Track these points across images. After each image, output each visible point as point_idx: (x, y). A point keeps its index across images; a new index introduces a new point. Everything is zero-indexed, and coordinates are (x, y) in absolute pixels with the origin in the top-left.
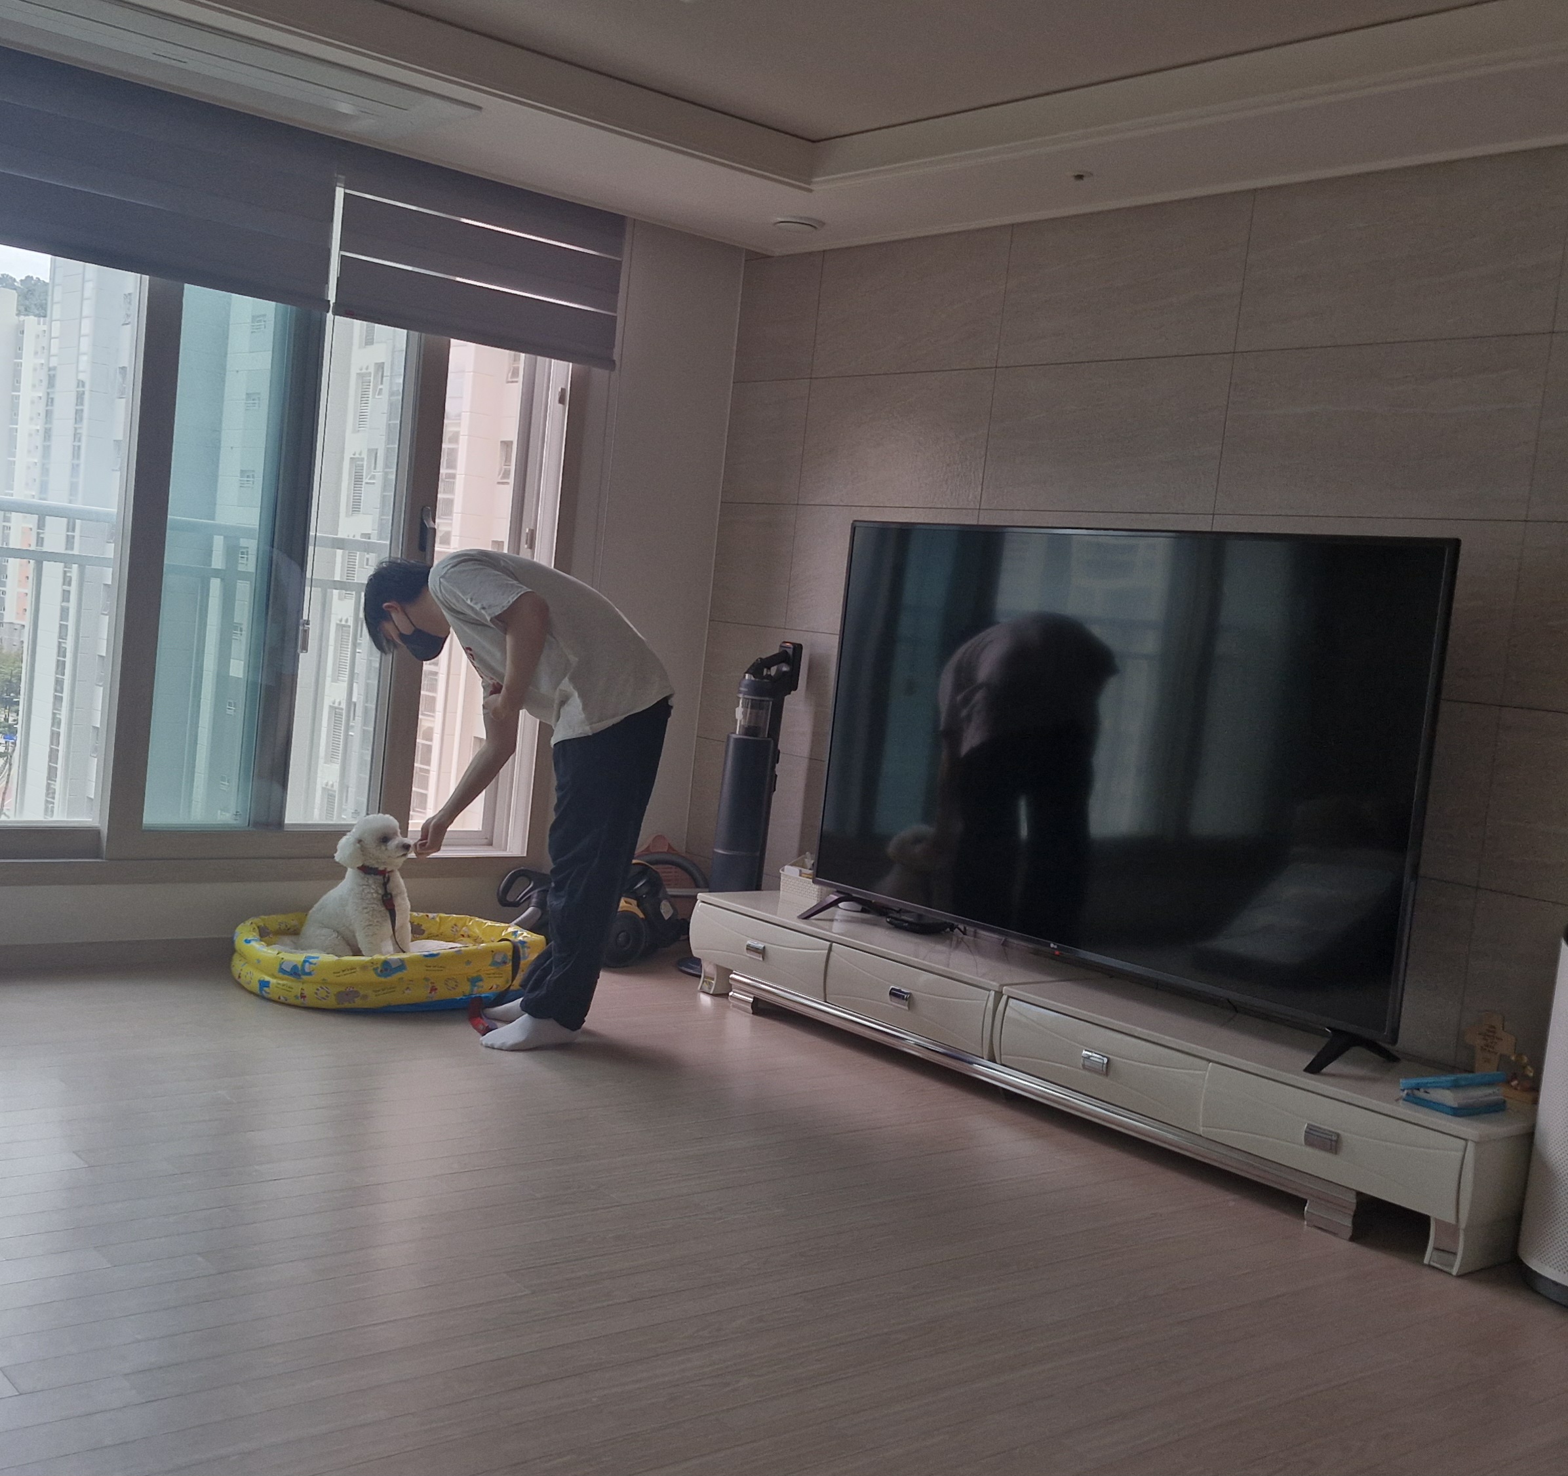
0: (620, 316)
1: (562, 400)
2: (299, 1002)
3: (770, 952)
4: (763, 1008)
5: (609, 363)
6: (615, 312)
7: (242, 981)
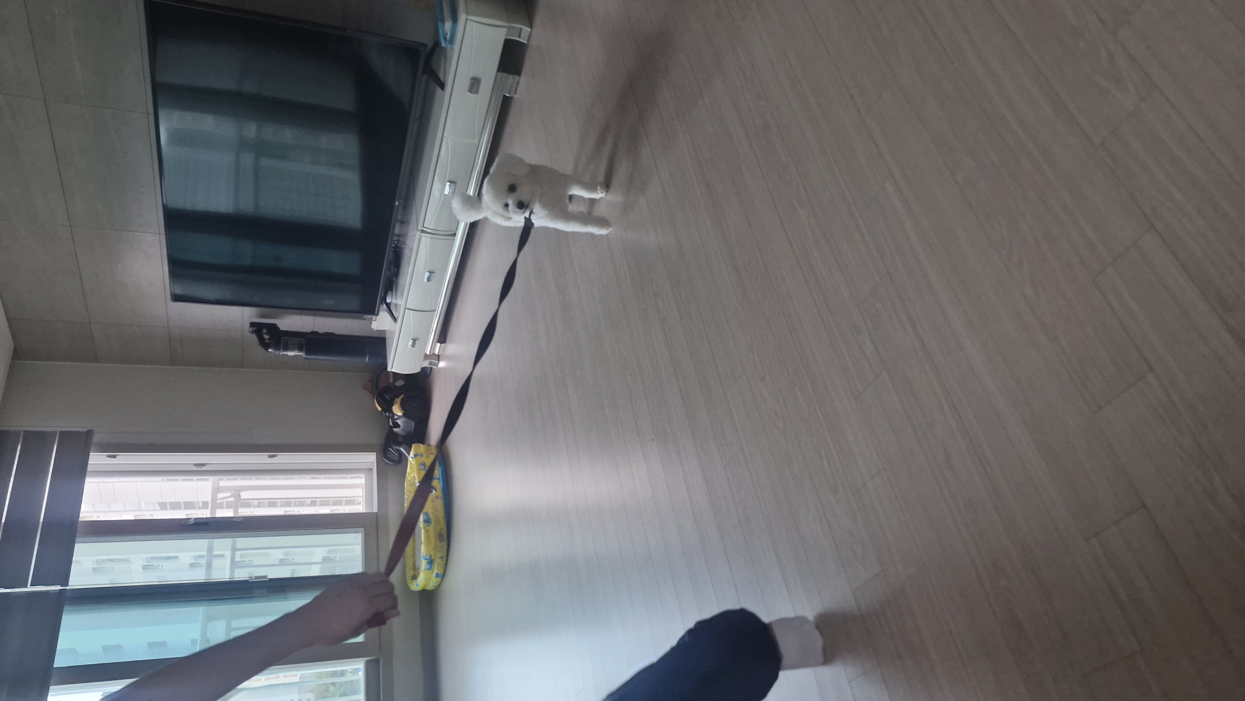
0: (58, 430)
1: (114, 457)
2: (445, 559)
3: (414, 337)
4: (442, 337)
5: (89, 434)
6: (56, 432)
7: (437, 585)
